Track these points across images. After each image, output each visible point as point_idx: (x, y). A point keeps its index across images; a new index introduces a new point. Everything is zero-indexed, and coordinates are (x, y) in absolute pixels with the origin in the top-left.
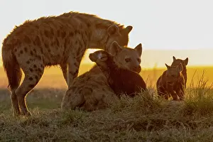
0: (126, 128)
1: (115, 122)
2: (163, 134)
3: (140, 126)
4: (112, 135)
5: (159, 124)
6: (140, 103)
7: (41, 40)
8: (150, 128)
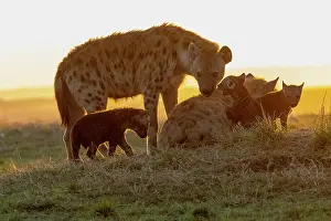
0: (240, 168)
1: (227, 161)
2: (288, 174)
3: (259, 166)
4: (223, 178)
5: (283, 162)
6: (258, 136)
7: (98, 61)
8: (272, 168)
